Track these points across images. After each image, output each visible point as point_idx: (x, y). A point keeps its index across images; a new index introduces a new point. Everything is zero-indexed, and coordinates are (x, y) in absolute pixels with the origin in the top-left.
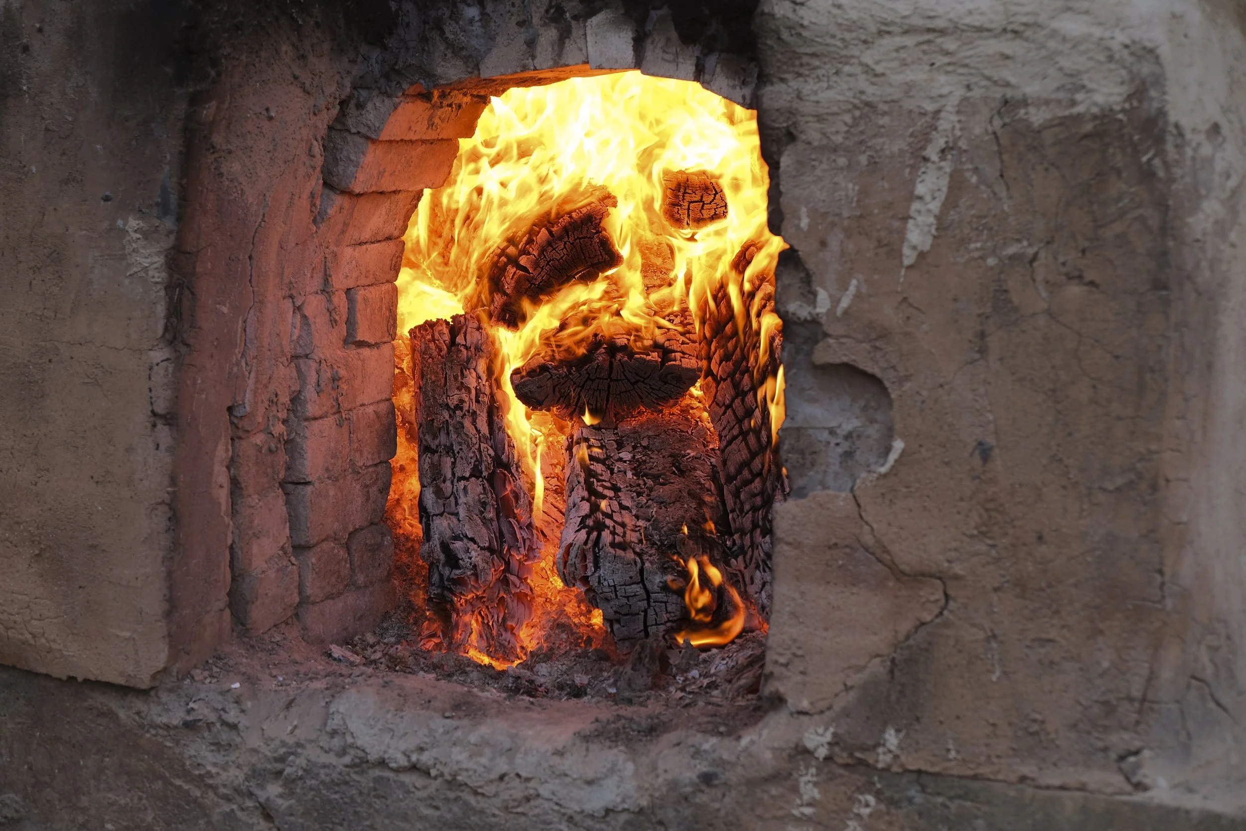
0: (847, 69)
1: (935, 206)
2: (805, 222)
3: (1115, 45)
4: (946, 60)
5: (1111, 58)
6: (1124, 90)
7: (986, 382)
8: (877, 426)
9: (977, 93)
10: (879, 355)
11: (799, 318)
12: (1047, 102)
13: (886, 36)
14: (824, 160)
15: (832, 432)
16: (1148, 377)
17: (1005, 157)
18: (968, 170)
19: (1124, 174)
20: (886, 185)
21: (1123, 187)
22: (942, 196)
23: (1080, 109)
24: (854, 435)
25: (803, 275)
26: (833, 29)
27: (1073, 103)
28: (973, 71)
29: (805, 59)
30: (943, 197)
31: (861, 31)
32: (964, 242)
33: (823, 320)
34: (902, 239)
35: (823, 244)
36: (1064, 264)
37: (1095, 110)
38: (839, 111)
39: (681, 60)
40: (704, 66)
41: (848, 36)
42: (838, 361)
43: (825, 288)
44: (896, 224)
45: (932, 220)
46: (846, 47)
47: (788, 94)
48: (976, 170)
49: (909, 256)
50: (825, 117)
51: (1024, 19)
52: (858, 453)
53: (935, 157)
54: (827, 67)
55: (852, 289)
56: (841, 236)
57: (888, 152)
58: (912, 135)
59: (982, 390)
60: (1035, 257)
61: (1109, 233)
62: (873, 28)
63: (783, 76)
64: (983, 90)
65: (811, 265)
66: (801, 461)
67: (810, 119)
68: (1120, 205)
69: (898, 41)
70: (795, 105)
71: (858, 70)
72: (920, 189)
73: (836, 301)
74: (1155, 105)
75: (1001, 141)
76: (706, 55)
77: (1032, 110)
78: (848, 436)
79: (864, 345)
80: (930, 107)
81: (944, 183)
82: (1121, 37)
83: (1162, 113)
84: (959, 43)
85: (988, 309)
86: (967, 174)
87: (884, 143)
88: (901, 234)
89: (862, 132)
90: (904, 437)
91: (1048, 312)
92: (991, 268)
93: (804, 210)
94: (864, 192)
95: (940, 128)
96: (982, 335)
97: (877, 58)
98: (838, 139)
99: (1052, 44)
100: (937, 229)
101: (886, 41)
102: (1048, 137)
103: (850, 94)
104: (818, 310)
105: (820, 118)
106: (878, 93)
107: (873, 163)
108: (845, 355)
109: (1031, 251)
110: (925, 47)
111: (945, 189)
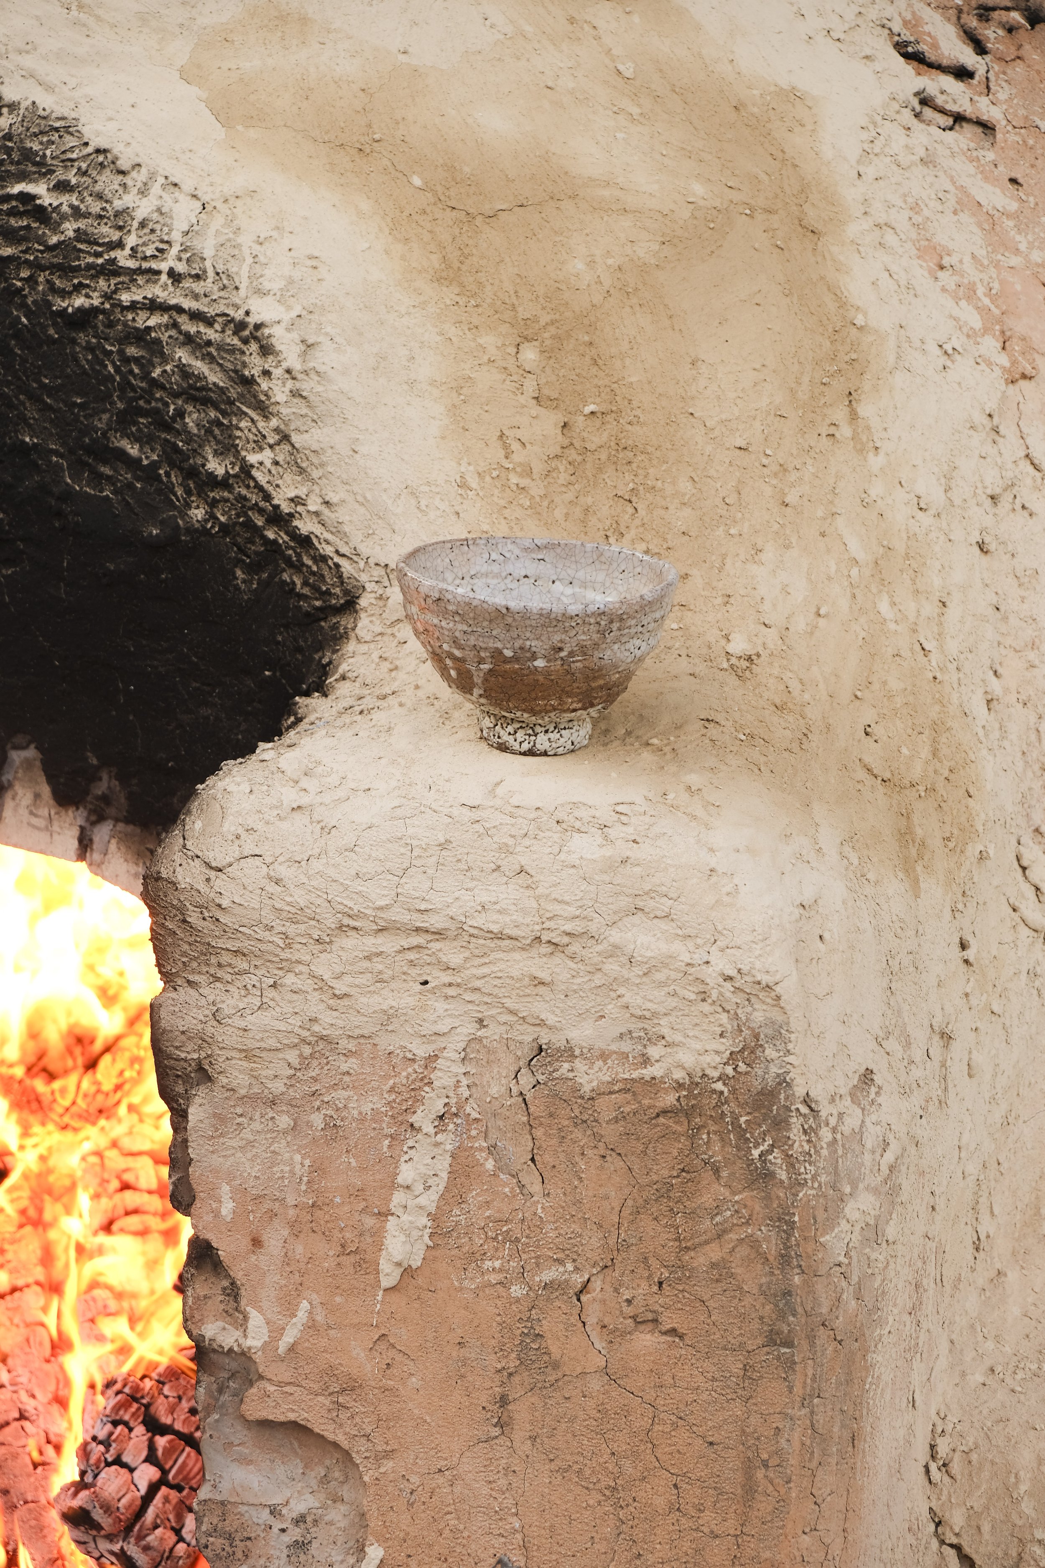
0: (289, 979)
1: (429, 1200)
2: (227, 1208)
3: (711, 975)
4: (446, 978)
5: (704, 997)
6: (726, 1046)
7: (508, 1471)
8: (343, 1508)
9: (493, 1032)
10: (344, 1415)
11: (221, 1346)
12: (604, 1056)
13: (353, 933)
14: (257, 1116)
15: (274, 1511)
16: (760, 1474)
17: (539, 1133)
18: (481, 1149)
19: (724, 1174)
20: (354, 1163)
21: (725, 1192)
22: (440, 1184)
23: (655, 1071)
24: (309, 1519)
25: (226, 1283)
26: (268, 917)
27: (646, 1061)
28: (487, 999)
29: (226, 958)
30: (441, 1188)
31: (313, 923)
32: (474, 1257)
33: (258, 1357)
34: (379, 1246)
35: (257, 1242)
36: (629, 1302)
37: (679, 1075)
38: (279, 1046)
39: (56, 827)
40: (91, 840)
41: (291, 929)
42: (282, 1418)
43: (260, 1310)
44: (370, 1222)
45: (424, 1221)
46: (289, 946)
47: (199, 1008)
48: (492, 1149)
49: (389, 1276)
50: (257, 1052)
51: (568, 927)
52: (315, 1544)
53: (429, 1128)
54: (259, 972)
55: (302, 1315)
56: (285, 1232)
57: (355, 1113)
58: (392, 1090)
59: (503, 1482)
60: (585, 1288)
61: (701, 1260)
62: (331, 922)
63: (191, 978)
64: (504, 1028)
65: (238, 1274)
66: (227, 1549)
67: (234, 1054)
68: (718, 1219)
69: (371, 943)
70: (209, 1030)
71: (309, 985)
72: (406, 1173)
73: (277, 1332)
74: (774, 1069)
75: (532, 1109)
76: (94, 824)
77: (578, 1064)
78: (300, 1520)
79: (320, 1399)
80: (421, 1051)
81: (443, 1165)
82: (721, 964)
83: (784, 1082)
84: (467, 954)
85: (512, 1363)
86: (481, 1156)
87: (349, 1098)
88: (378, 1235)
89: (315, 1079)
90: (382, 1540)
91: (605, 1371)
92: (518, 1300)
93: (226, 1188)
94: (318, 1169)
95: (436, 1084)
96: (504, 1401)
97: (338, 969)
98: (278, 1087)
99: (612, 967)
100: (431, 1235)
101: (350, 942)
102: (606, 1108)
103: (296, 1021)
104: (249, 1342)
105: (248, 1055)
106: (340, 1023)
107: (332, 1126)
108: (293, 1411)
109: (578, 1280)
110: (412, 955)
111: (444, 1175)
